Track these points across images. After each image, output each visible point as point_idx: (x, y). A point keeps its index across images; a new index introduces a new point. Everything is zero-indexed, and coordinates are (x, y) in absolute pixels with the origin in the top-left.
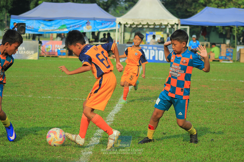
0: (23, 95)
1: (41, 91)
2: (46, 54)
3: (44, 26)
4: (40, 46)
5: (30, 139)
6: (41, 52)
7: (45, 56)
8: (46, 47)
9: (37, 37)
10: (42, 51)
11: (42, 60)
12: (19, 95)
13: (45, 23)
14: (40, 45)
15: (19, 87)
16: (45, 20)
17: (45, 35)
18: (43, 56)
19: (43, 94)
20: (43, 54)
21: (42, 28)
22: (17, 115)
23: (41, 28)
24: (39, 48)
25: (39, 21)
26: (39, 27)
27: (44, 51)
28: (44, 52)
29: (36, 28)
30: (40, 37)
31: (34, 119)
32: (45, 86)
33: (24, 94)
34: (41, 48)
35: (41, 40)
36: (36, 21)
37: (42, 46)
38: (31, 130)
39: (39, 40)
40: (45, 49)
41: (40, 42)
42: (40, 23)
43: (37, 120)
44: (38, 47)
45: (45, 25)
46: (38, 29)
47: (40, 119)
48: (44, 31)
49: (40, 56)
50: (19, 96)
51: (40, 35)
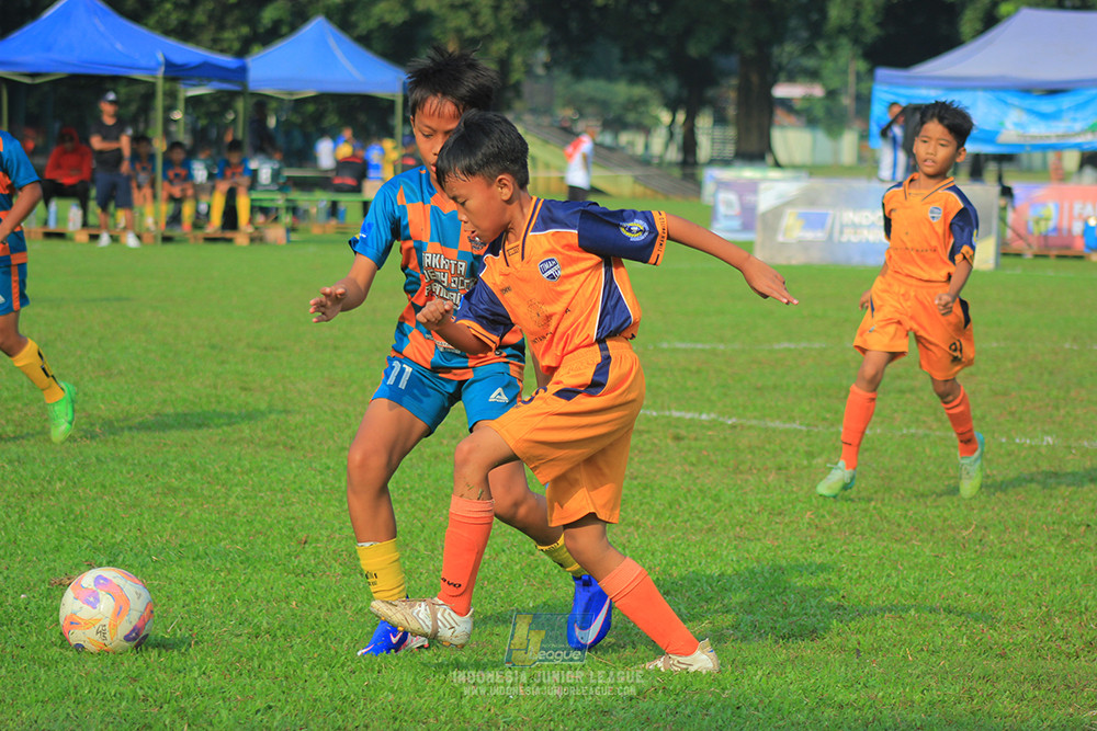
0: (930, 428)
1: (1013, 414)
2: (1029, 245)
3: (1025, 118)
4: (1004, 209)
5: (964, 629)
6: (1009, 234)
7: (1029, 255)
8: (1031, 215)
9: (992, 168)
10: (1014, 231)
11: (1015, 270)
12: (913, 430)
13: (1030, 102)
14: (1002, 202)
15: (912, 390)
16: (1026, 90)
17: (1024, 158)
18: (1018, 255)
19: (1021, 425)
20: (1018, 245)
21: (1017, 125)
22: (905, 517)
23: (1009, 124)
24: (1002, 219)
25: (1002, 95)
26: (1002, 124)
27: (1022, 231)
28: (1019, 236)
29: (987, 128)
30: (1006, 167)
31: (981, 540)
32: (1029, 389)
33: (934, 427)
34: (1010, 216)
35: (1009, 182)
36: (988, 95)
37: (1014, 208)
38: (967, 589)
39: (1000, 179)
40: (1027, 223)
41: (1007, 192)
42: (1006, 103)
43: (996, 542)
44: (995, 213)
45: (1031, 112)
46: (997, 133)
47: (1006, 538)
48: (1022, 141)
49: (1005, 254)
50: (913, 436)
51: (1004, 159)
